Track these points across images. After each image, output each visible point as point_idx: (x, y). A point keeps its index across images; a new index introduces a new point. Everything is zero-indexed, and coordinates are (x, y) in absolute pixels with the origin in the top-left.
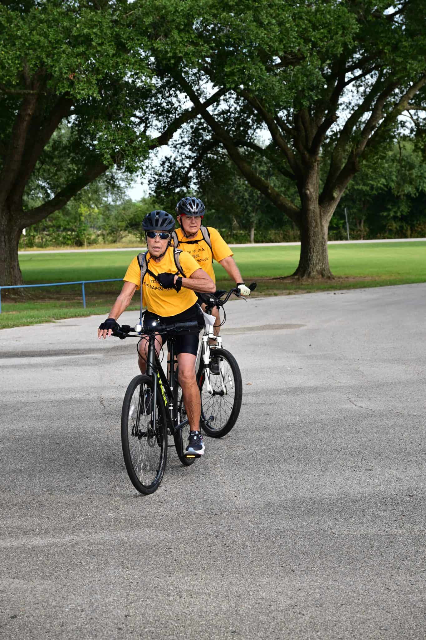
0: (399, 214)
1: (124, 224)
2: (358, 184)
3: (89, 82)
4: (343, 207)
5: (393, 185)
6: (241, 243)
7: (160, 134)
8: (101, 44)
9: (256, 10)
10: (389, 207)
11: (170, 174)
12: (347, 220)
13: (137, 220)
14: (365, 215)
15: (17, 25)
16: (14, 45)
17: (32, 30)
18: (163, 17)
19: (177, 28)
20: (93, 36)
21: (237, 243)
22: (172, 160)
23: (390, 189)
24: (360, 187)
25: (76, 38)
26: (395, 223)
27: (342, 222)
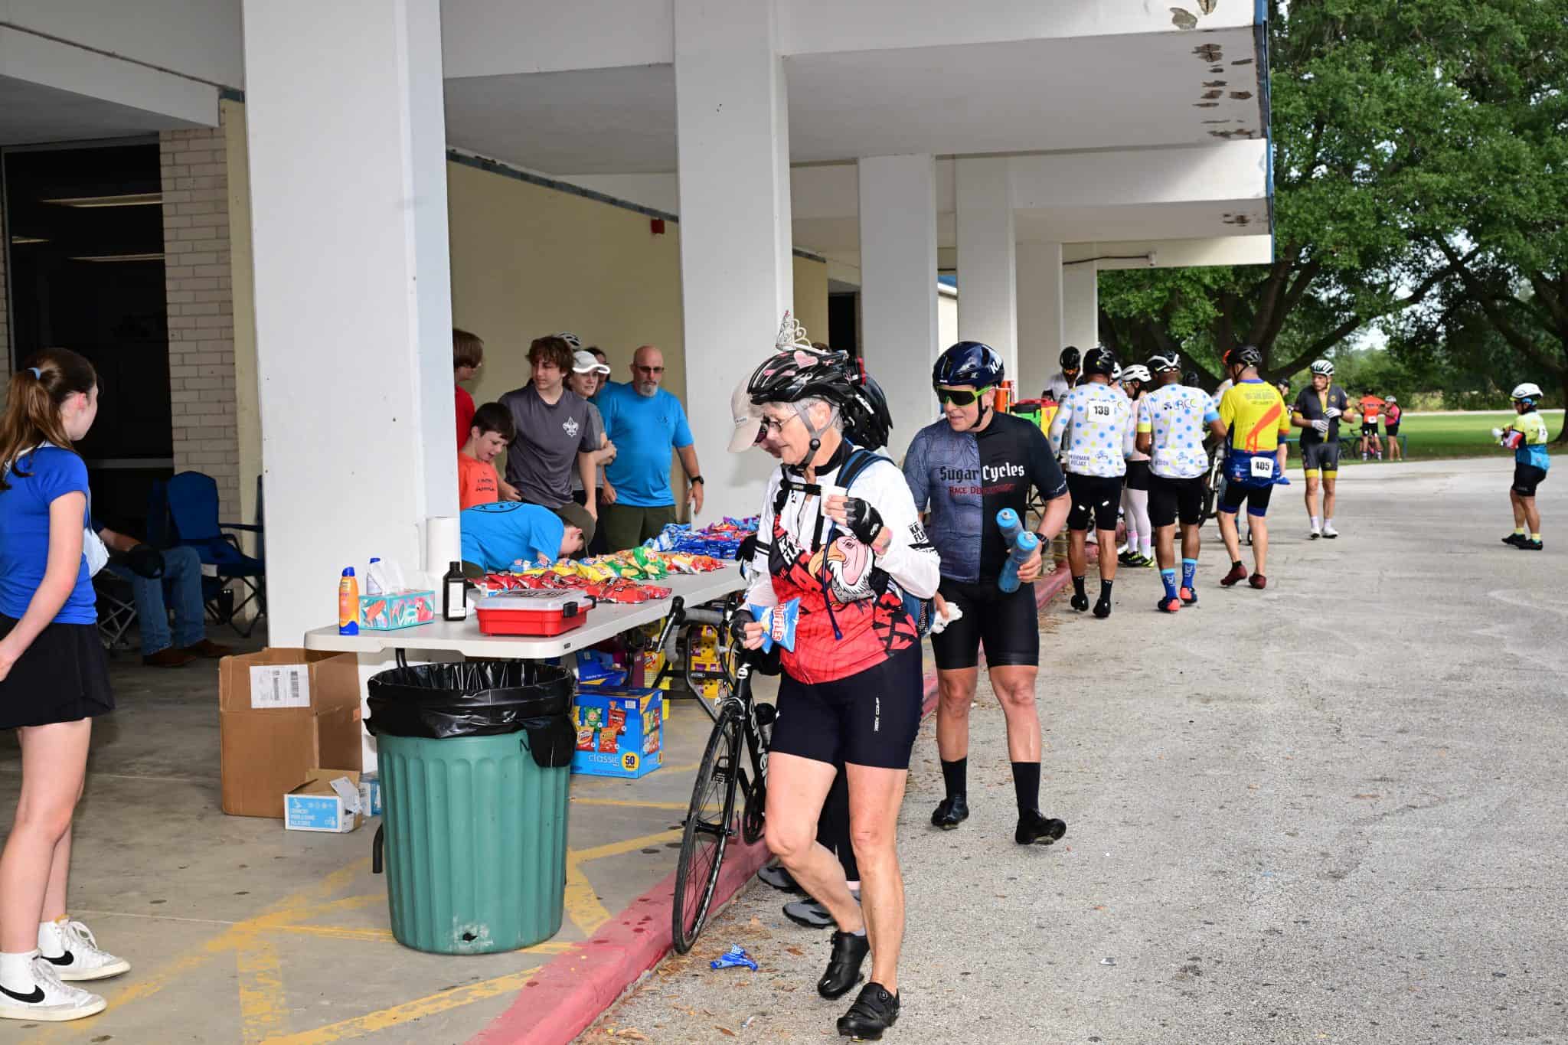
1: (1345, 385)
3: (1350, 254)
6: (1498, 409)
7: (1411, 294)
8: (1364, 219)
9: (1514, 182)
11: (1415, 329)
13: (1362, 380)
15: (1286, 205)
16: (1282, 221)
17: (1299, 207)
18: (1424, 192)
19: (1438, 202)
20: (1356, 212)
21: (1493, 409)
22: (1418, 314)
25: (1340, 214)
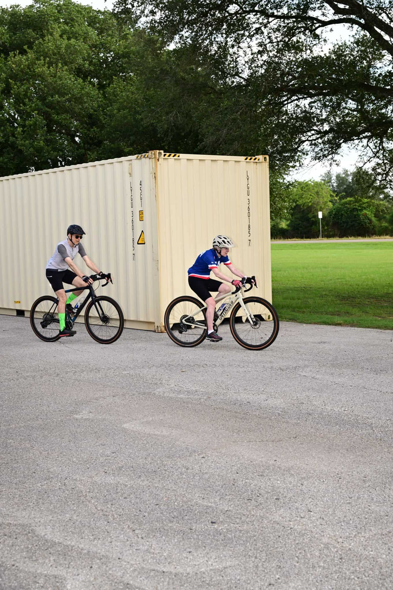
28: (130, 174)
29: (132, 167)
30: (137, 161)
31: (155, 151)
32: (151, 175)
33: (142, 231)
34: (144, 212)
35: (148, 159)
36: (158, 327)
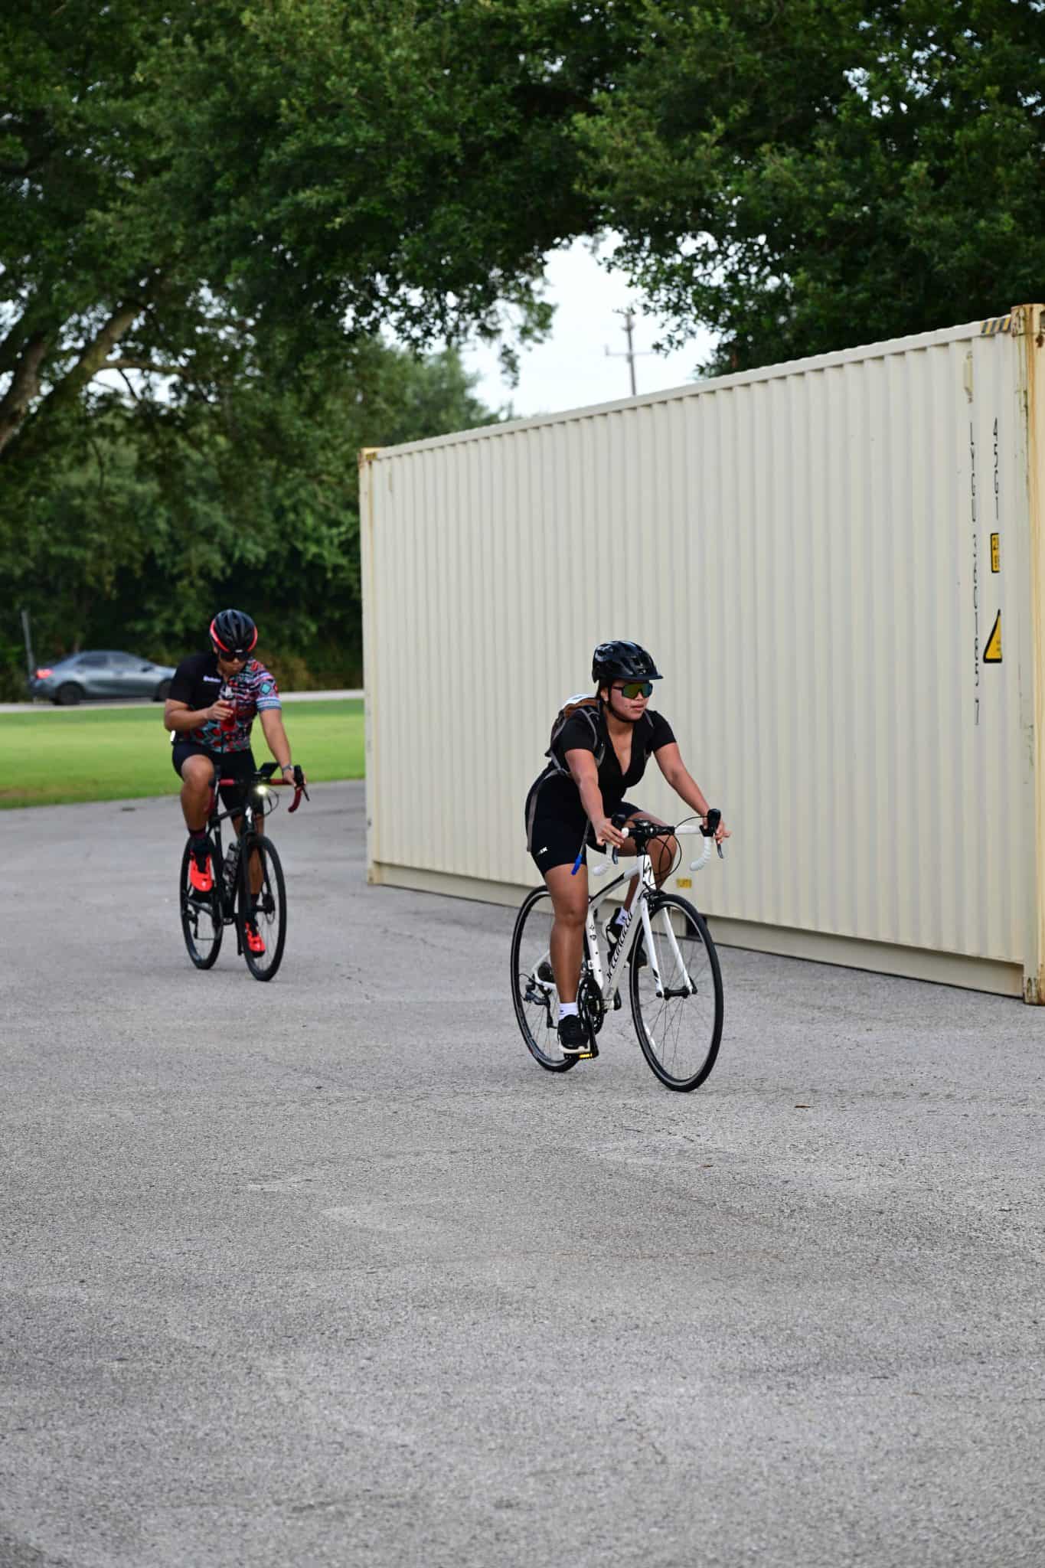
0: (178, 627)
2: (57, 541)
4: (17, 606)
5: (159, 547)
10: (151, 605)
12: (28, 645)
14: (83, 630)
23: (150, 557)
24: (65, 551)
26: (170, 652)
27: (16, 649)
28: (967, 389)
29: (971, 364)
30: (985, 342)
31: (1027, 306)
32: (1017, 396)
33: (999, 613)
34: (1000, 536)
35: (1009, 335)
36: (1029, 980)
